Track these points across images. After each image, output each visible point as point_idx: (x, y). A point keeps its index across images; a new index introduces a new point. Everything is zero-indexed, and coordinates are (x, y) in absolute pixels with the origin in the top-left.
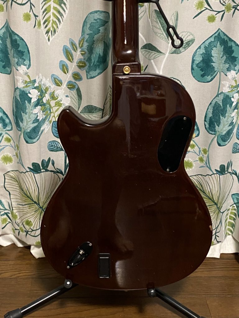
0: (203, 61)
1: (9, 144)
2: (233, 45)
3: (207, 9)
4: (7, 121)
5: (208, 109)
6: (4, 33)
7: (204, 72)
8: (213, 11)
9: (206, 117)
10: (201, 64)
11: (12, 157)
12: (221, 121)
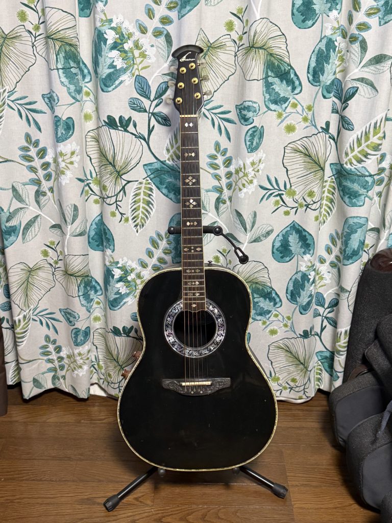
0: (281, 246)
3: (283, 206)
7: (283, 254)
8: (288, 207)
10: (280, 248)
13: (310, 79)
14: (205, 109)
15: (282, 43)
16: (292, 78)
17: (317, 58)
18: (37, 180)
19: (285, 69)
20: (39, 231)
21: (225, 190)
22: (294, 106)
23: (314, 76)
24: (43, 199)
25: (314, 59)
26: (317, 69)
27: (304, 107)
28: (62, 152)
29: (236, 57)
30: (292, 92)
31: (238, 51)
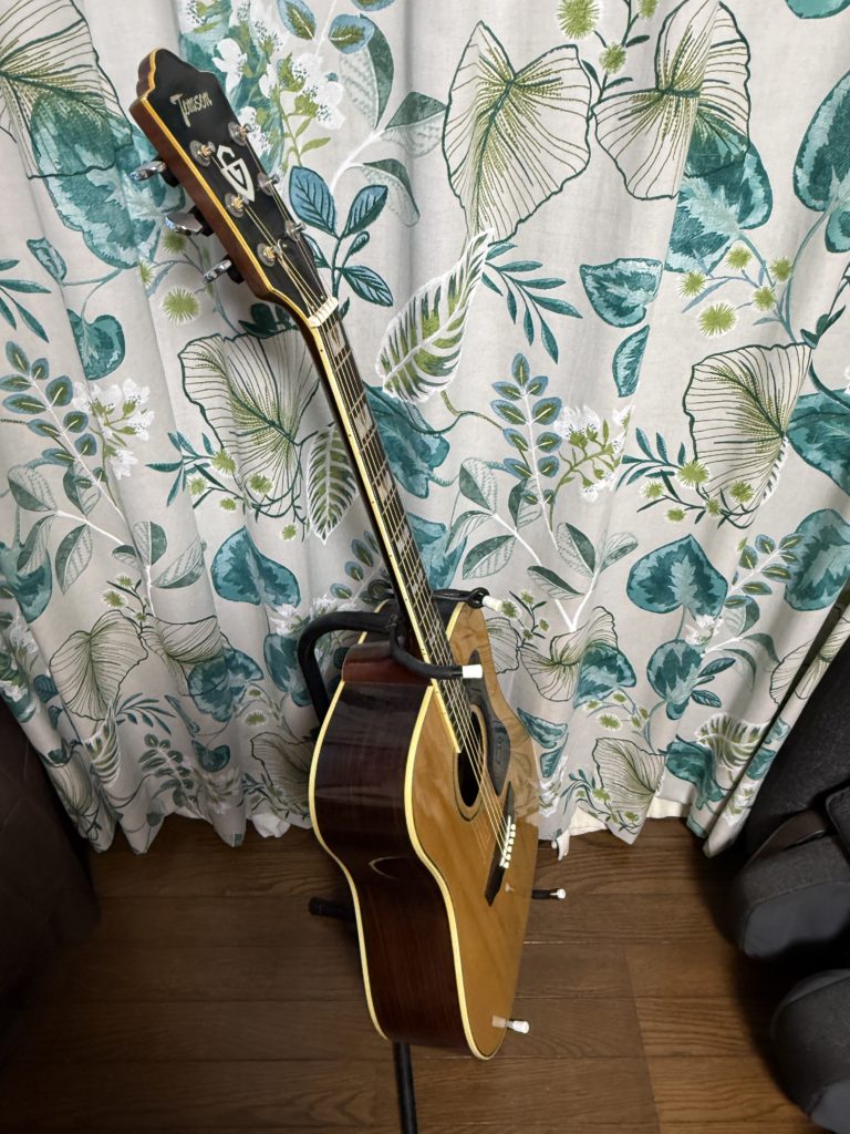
0: (652, 578)
1: (258, 698)
2: (713, 575)
3: (667, 497)
4: (252, 667)
5: (655, 653)
6: (238, 543)
7: (651, 596)
8: (681, 502)
9: (650, 663)
10: (648, 583)
11: (265, 715)
12: (678, 685)
13: (800, 185)
14: (490, 265)
15: (733, 67)
16: (747, 180)
17: (834, 121)
18: (63, 453)
19: (729, 153)
20: (90, 557)
21: (536, 475)
22: (741, 259)
23: (814, 177)
24: (85, 495)
25: (825, 123)
26: (828, 157)
27: (767, 266)
28: (99, 404)
29: (592, 122)
30: (740, 221)
31: (600, 101)
